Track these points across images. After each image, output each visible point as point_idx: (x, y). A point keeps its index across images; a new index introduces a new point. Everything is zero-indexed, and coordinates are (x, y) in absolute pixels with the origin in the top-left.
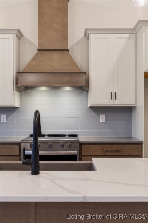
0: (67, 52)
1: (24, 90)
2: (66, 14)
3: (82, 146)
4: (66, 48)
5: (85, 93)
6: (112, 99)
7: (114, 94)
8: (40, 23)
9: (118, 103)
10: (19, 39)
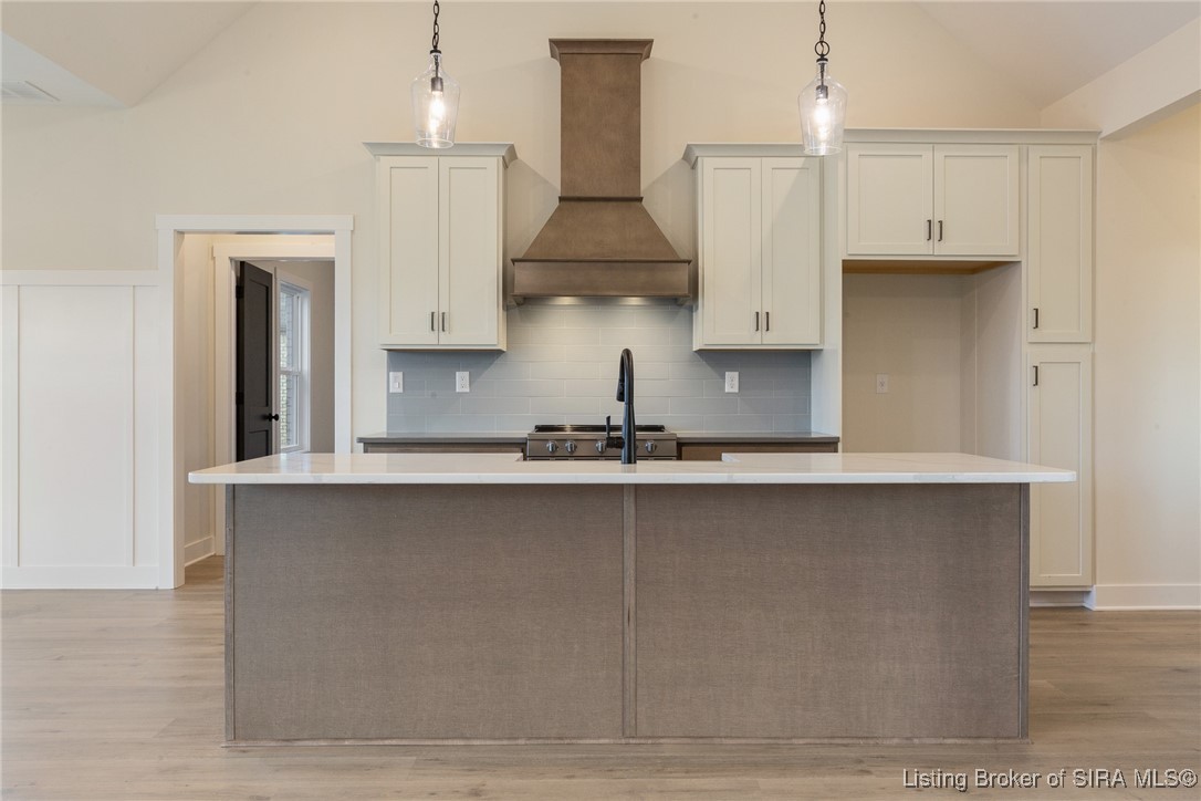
0: (637, 204)
1: (518, 304)
2: (636, 105)
3: (684, 448)
4: (636, 196)
5: (683, 312)
6: (757, 329)
7: (765, 316)
8: (566, 127)
9: (774, 339)
10: (506, 166)
